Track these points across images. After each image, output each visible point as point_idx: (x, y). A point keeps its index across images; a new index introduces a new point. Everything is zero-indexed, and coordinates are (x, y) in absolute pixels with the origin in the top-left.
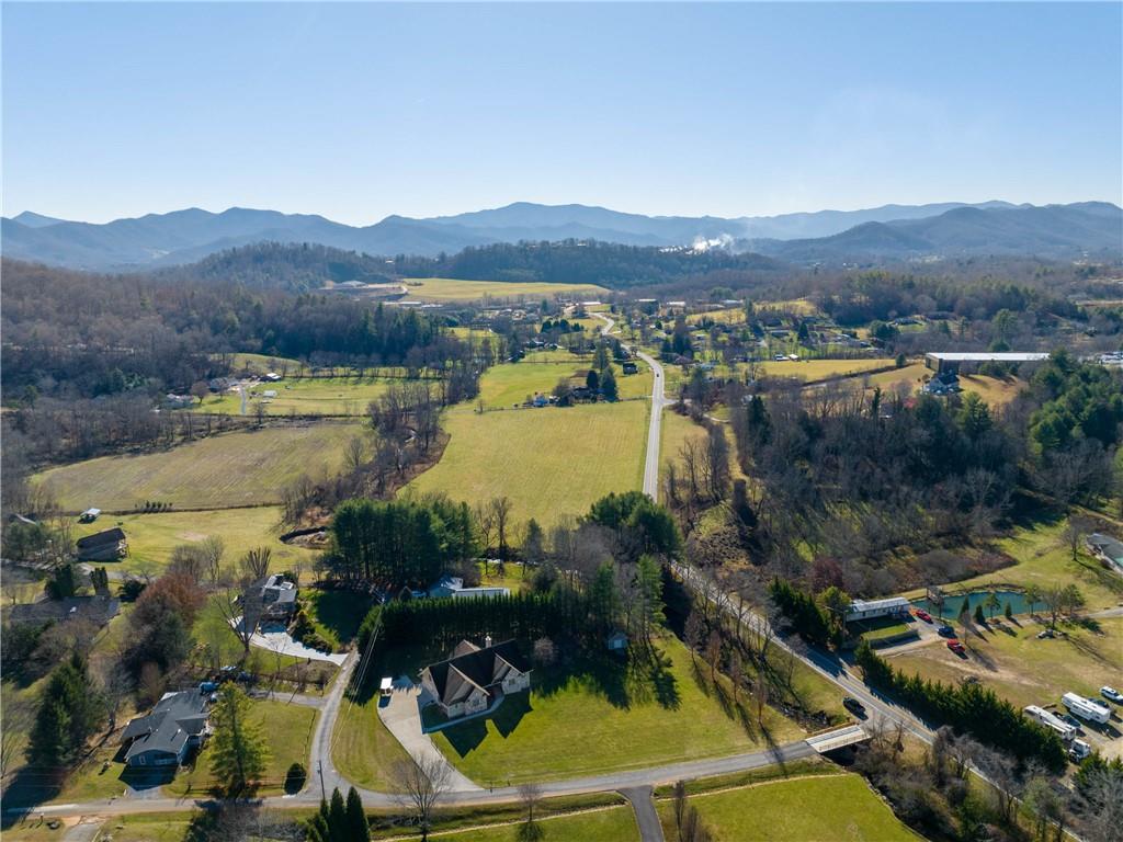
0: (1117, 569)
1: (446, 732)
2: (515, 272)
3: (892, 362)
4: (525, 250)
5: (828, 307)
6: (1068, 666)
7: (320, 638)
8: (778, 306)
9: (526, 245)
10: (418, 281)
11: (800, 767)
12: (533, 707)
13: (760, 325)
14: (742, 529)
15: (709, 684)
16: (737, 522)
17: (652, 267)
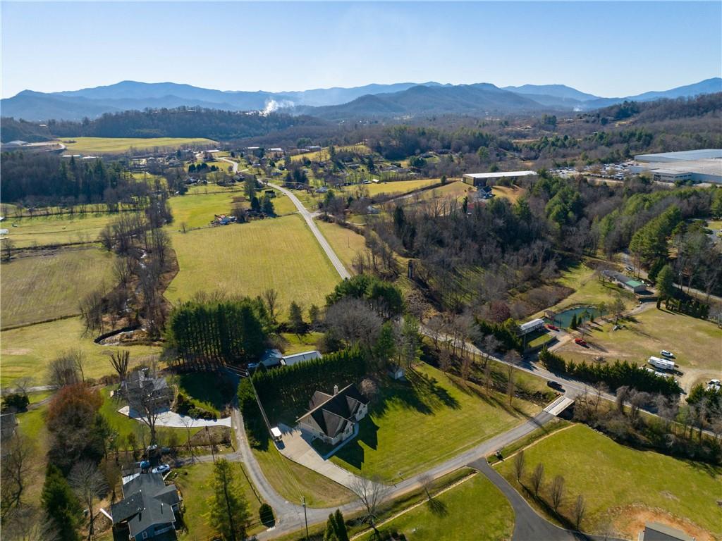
0: (627, 288)
1: (337, 454)
2: (146, 131)
3: (439, 181)
4: (150, 114)
5: (378, 149)
6: (637, 343)
7: (203, 410)
8: (349, 148)
9: (150, 111)
10: (72, 139)
11: (552, 427)
12: (379, 426)
13: (341, 162)
14: (423, 291)
15: (467, 389)
16: (418, 287)
17: (242, 125)
